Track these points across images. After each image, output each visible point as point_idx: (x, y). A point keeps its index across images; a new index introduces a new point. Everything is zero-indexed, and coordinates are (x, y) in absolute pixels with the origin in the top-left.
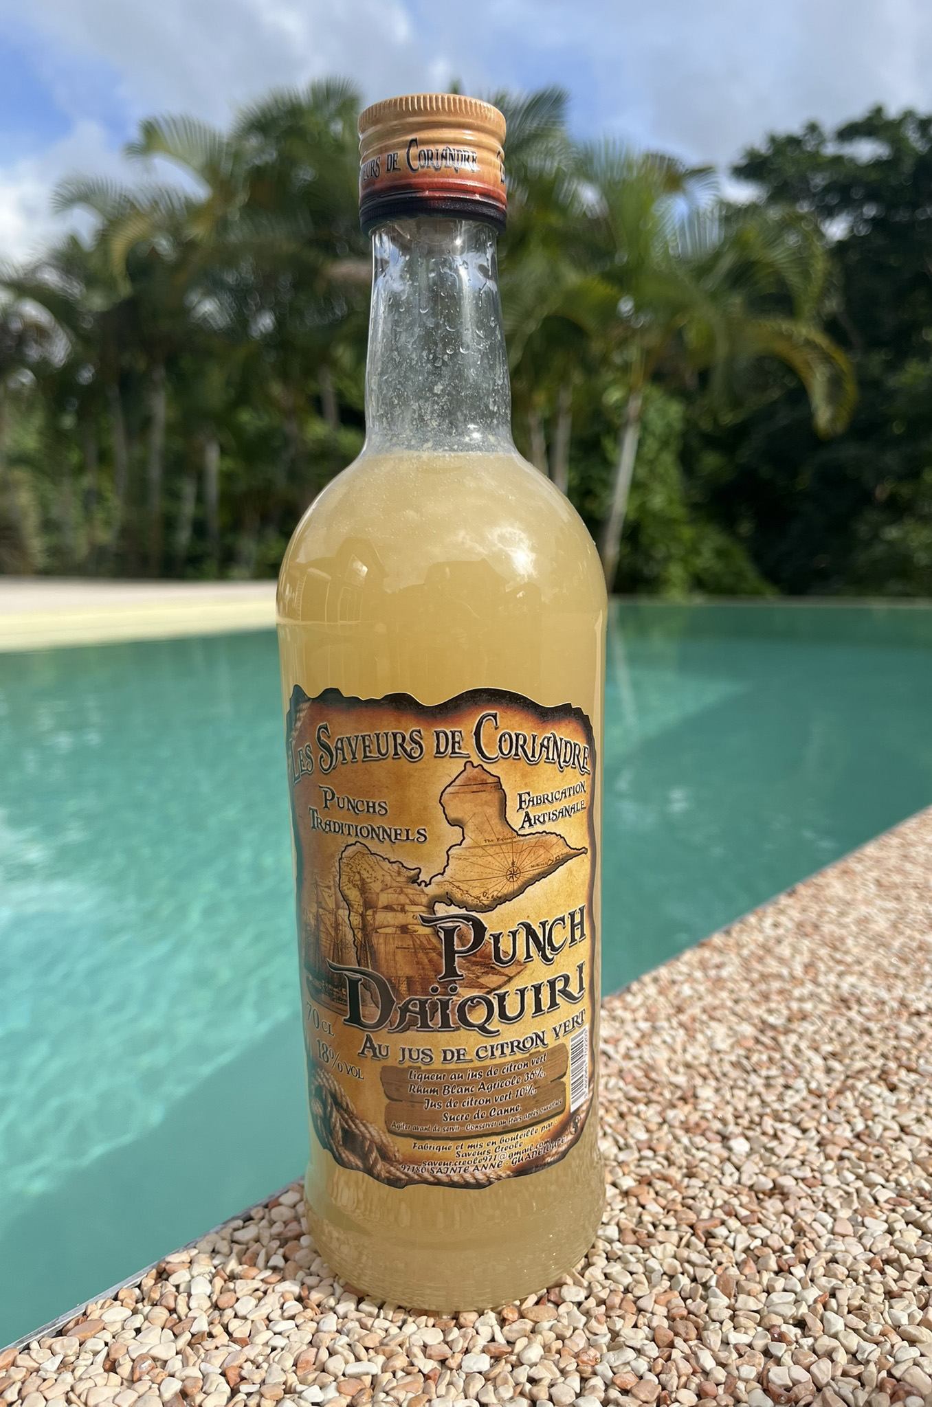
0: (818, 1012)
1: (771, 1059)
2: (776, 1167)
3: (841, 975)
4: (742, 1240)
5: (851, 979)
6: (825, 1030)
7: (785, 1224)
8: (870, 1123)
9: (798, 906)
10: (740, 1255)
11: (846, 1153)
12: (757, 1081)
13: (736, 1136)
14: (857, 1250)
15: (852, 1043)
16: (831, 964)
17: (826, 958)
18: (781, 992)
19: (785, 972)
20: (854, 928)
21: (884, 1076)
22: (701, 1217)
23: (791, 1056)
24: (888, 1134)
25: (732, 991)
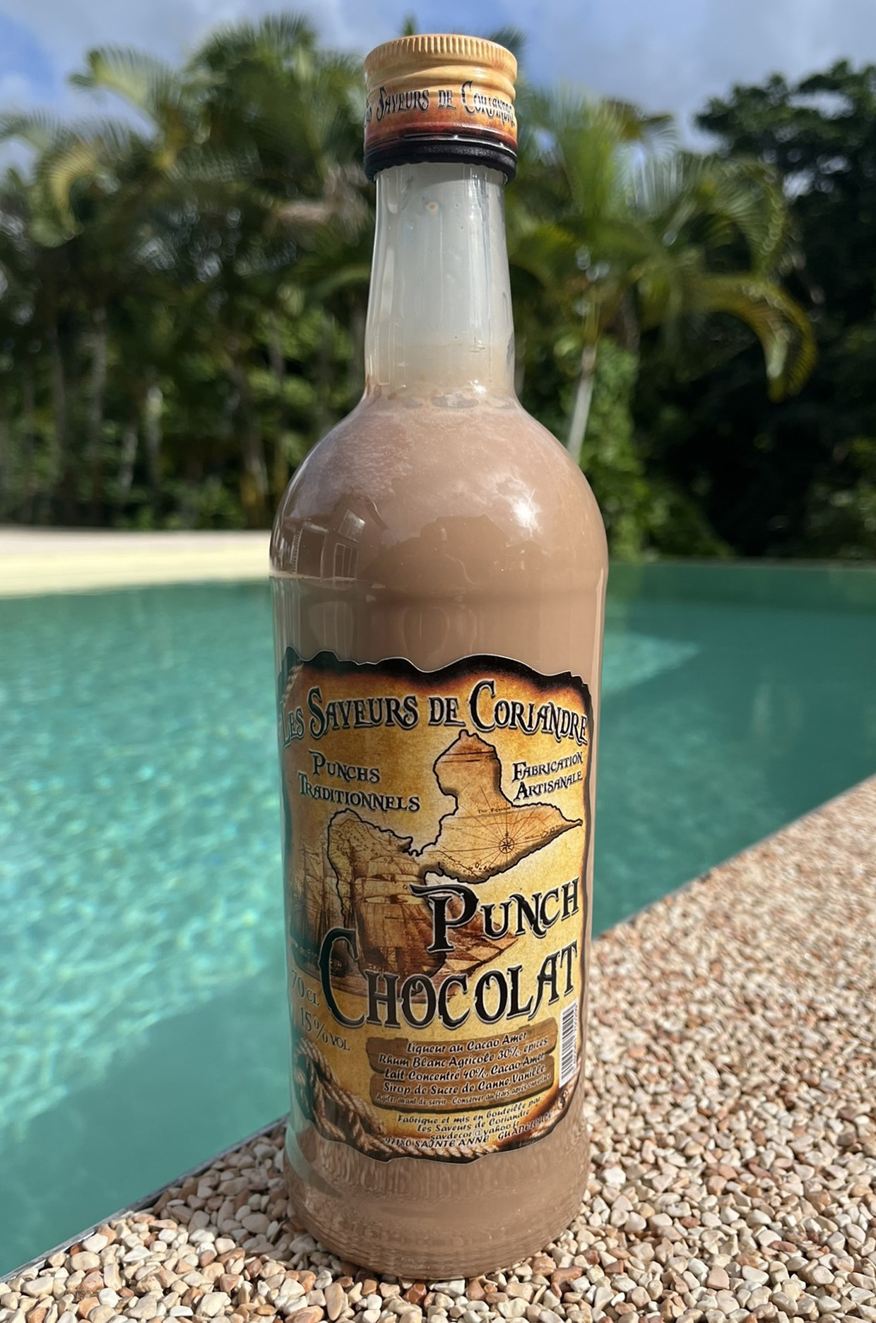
0: (718, 1017)
1: (661, 1072)
2: (652, 1202)
3: (748, 973)
4: (604, 1295)
5: (758, 978)
6: (725, 1037)
7: (654, 1274)
8: (761, 1149)
9: (711, 894)
10: (599, 1313)
11: (731, 1186)
12: (643, 1098)
13: (612, 1166)
14: (732, 1306)
15: (752, 1053)
16: (740, 960)
17: (735, 954)
18: (681, 993)
19: (689, 969)
20: (767, 919)
21: (782, 1093)
22: (561, 1266)
23: (684, 1068)
24: (780, 1163)
25: (629, 992)
